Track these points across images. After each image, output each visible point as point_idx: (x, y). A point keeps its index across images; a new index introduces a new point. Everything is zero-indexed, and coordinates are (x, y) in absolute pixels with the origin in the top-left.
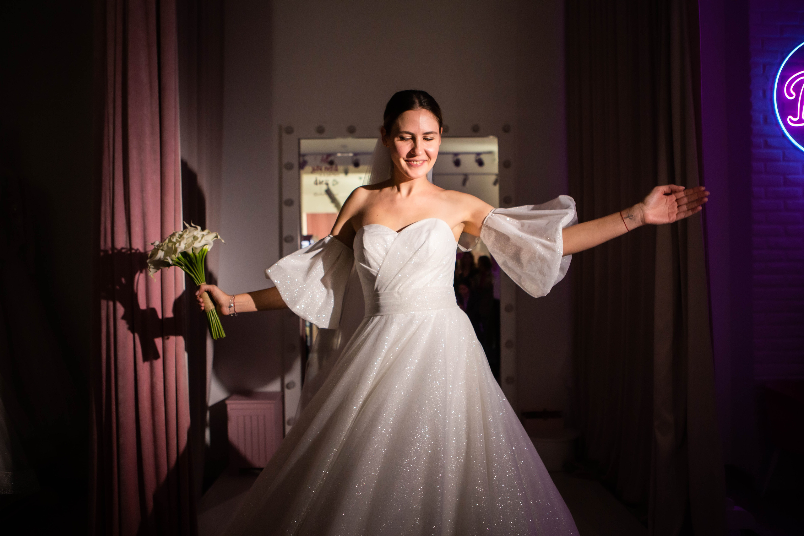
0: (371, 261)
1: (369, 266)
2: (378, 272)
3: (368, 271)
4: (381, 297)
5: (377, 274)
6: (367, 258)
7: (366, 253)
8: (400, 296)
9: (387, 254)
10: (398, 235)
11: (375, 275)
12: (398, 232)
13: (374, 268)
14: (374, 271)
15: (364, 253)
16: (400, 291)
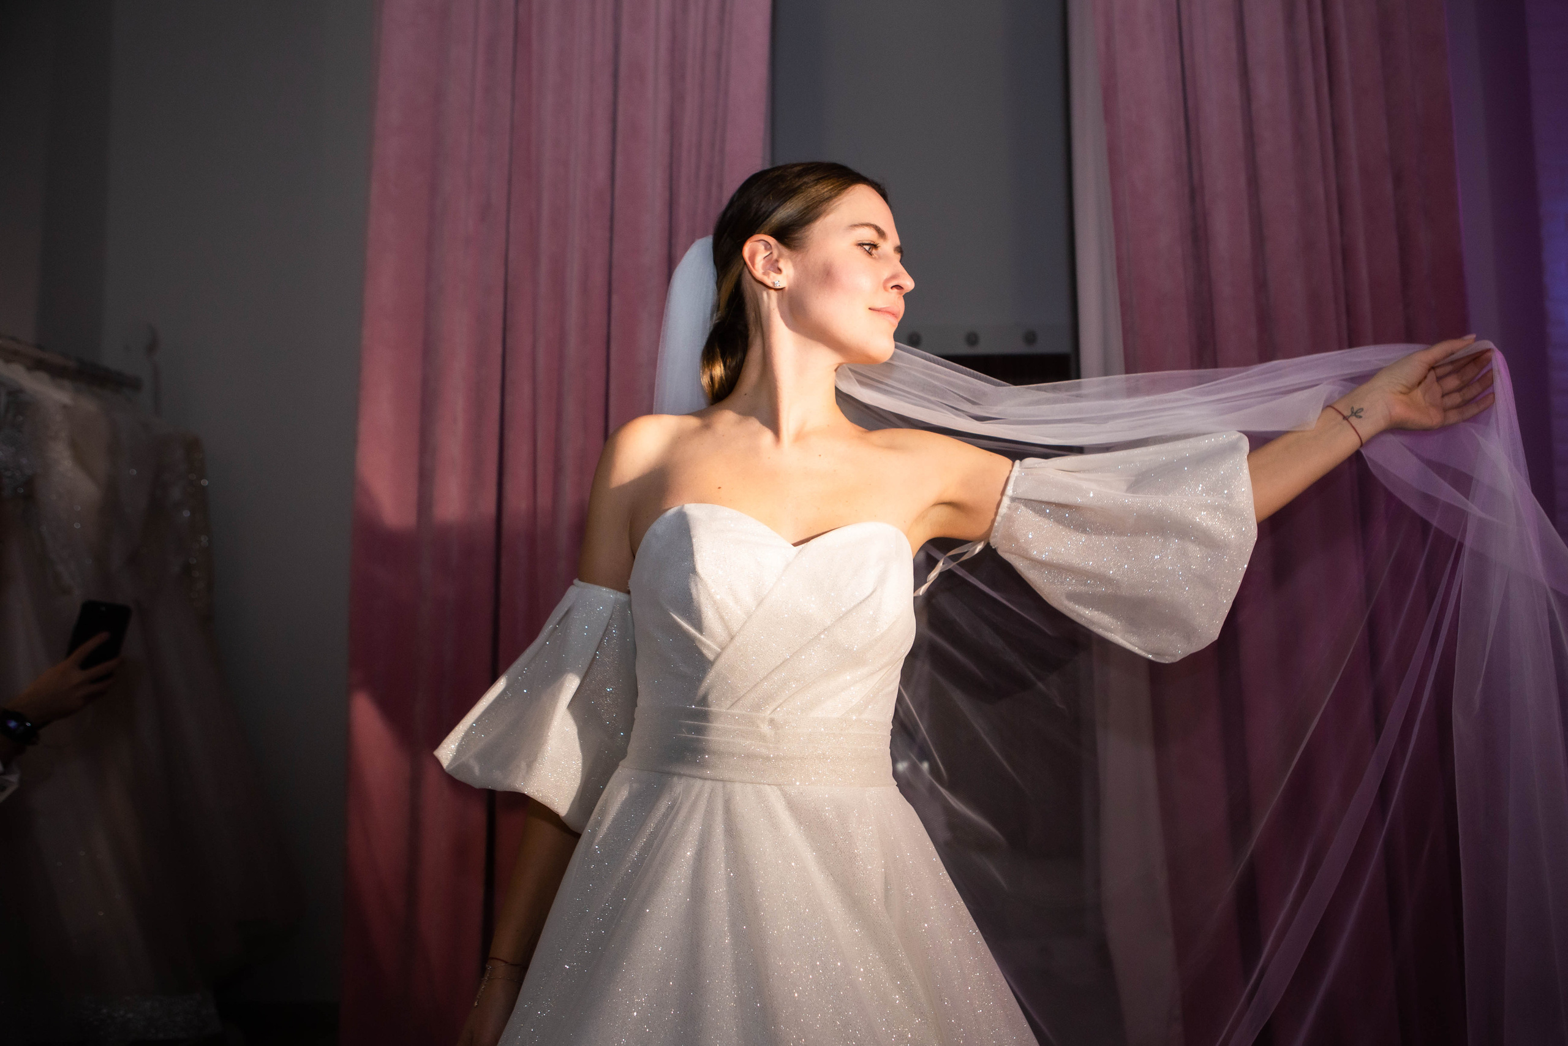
0: (709, 615)
1: (699, 627)
2: (723, 649)
3: (690, 640)
4: (717, 725)
5: (718, 656)
6: (699, 602)
7: (700, 586)
8: (776, 734)
9: (760, 604)
10: (797, 556)
11: (710, 656)
12: (795, 545)
13: (712, 637)
14: (709, 645)
15: (692, 585)
16: (779, 716)
